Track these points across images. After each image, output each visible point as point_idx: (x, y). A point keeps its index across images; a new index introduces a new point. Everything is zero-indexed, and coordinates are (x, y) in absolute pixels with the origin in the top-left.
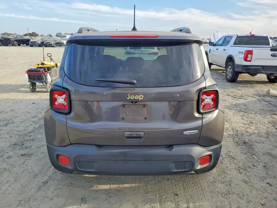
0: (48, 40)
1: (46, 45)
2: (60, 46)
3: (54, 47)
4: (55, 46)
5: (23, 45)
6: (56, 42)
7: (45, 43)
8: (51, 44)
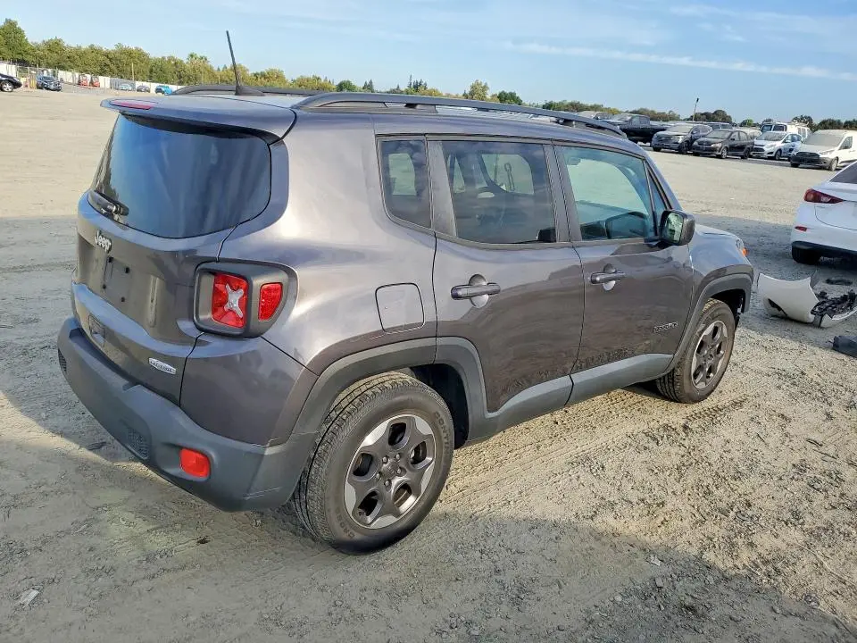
0: (712, 135)
1: (698, 148)
2: (743, 157)
3: (719, 157)
4: (725, 154)
5: (643, 144)
6: (733, 143)
7: (695, 143)
8: (714, 150)
